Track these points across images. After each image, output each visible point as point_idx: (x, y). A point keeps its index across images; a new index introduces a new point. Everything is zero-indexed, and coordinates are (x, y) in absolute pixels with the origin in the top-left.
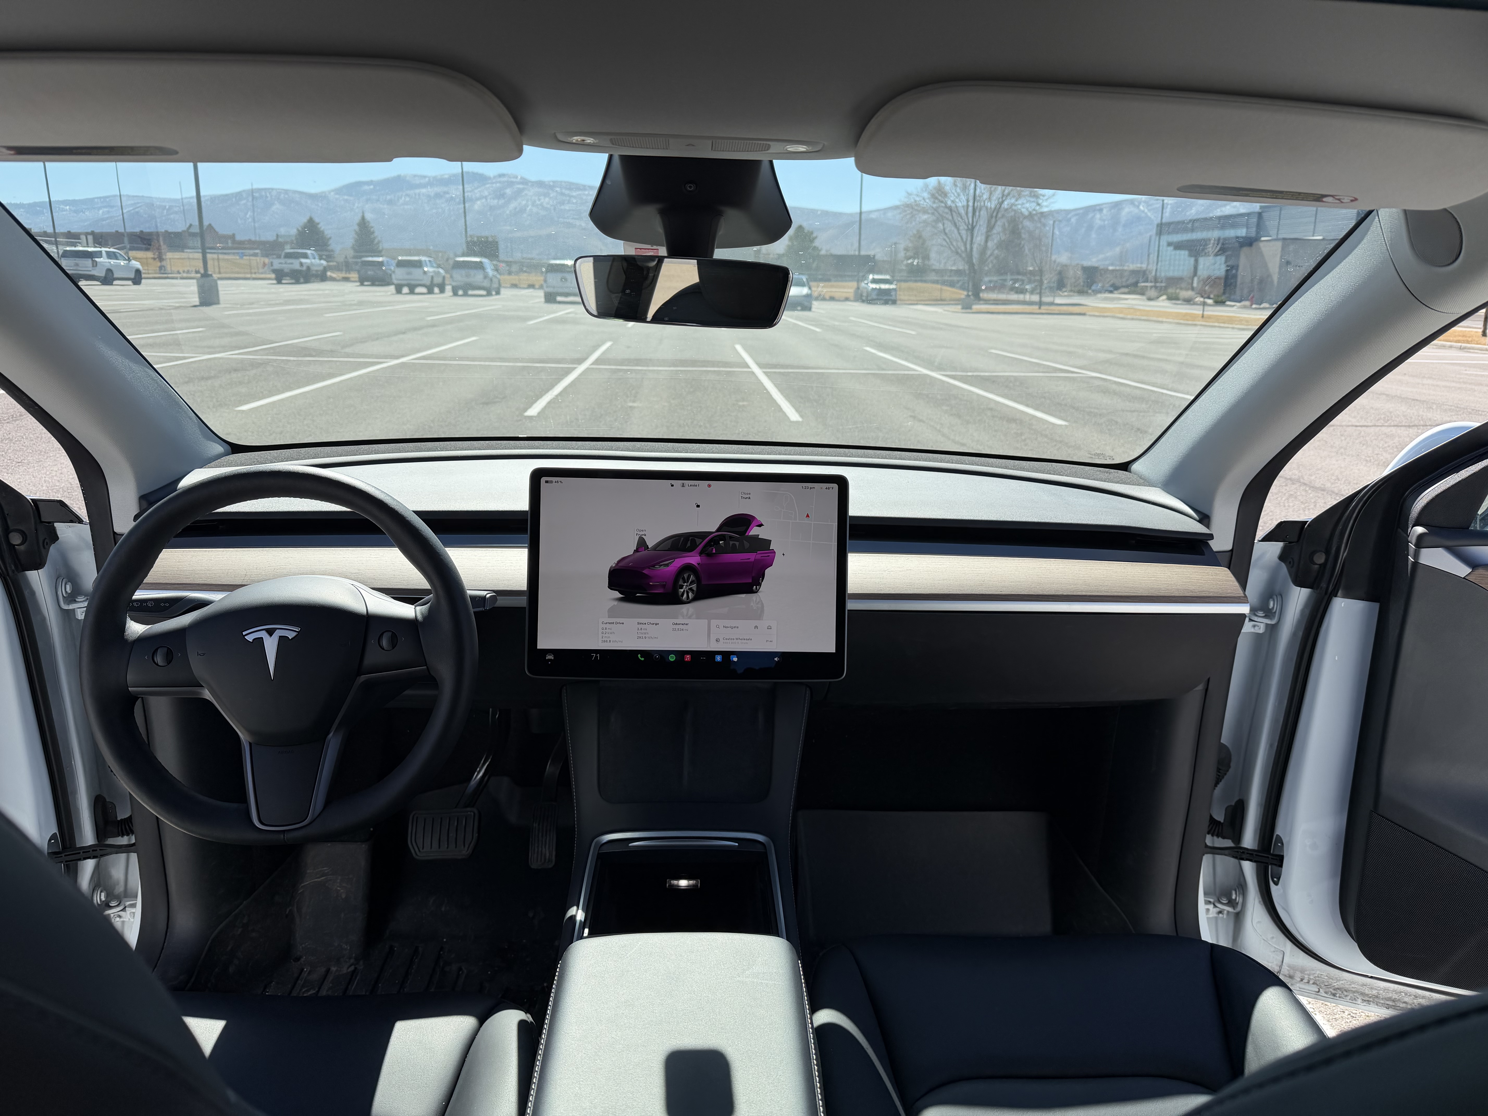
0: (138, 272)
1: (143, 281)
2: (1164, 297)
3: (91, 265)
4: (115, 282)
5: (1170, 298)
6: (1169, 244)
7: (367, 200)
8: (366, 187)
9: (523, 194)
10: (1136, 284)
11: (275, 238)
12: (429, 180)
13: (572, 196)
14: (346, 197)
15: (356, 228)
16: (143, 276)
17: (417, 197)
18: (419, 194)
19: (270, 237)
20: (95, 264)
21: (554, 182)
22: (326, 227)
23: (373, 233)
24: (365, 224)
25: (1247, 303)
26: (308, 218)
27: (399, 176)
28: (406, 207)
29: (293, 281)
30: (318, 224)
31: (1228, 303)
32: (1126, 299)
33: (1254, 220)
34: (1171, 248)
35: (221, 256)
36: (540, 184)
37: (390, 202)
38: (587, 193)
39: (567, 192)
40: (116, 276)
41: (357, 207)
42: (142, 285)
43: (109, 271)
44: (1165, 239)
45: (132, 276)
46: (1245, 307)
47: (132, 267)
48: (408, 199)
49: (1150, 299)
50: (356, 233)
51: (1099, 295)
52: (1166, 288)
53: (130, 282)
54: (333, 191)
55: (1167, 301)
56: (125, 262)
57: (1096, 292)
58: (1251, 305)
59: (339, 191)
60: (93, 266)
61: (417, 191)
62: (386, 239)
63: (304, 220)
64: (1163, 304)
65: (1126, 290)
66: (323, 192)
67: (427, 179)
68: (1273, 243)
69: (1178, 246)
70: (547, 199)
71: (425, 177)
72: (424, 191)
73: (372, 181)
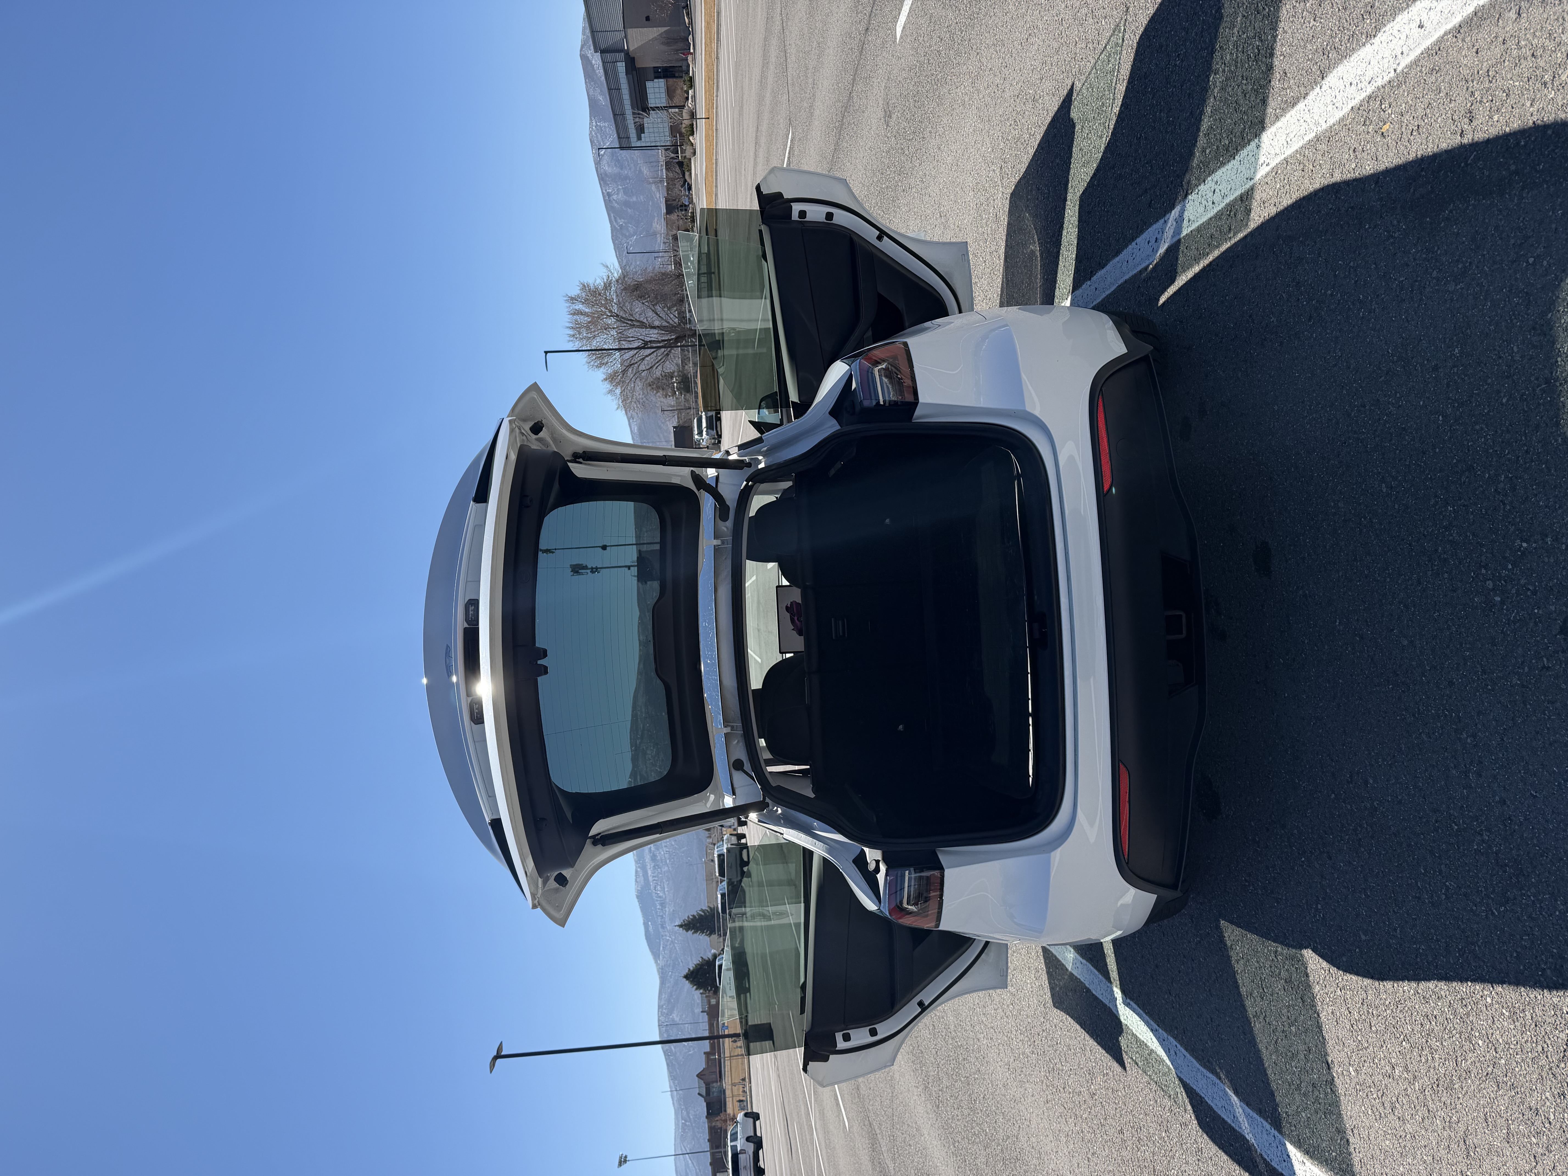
0: (746, 1115)
1: (755, 1111)
2: (691, 138)
3: (744, 1155)
4: (759, 1134)
5: (692, 134)
6: (639, 138)
7: (663, 927)
8: (651, 928)
9: (645, 775)
10: (681, 164)
11: (706, 1013)
12: (639, 867)
13: (643, 727)
14: (661, 948)
15: (690, 932)
16: (749, 1111)
17: (656, 879)
18: (653, 877)
19: (705, 1017)
20: (743, 1151)
21: (631, 747)
22: (692, 963)
23: (693, 916)
24: (685, 925)
25: (690, 58)
26: (685, 979)
27: (638, 897)
28: (666, 890)
29: (746, 978)
30: (689, 969)
31: (691, 75)
32: (696, 175)
33: (609, 57)
34: (643, 135)
35: (727, 1054)
36: (634, 760)
37: (663, 905)
38: (639, 713)
39: (640, 733)
40: (752, 1134)
41: (670, 937)
42: (759, 1112)
43: (748, 1139)
44: (635, 142)
45: (751, 1120)
46: (694, 60)
47: (743, 1119)
48: (659, 887)
49: (694, 153)
50: (695, 932)
51: (694, 200)
52: (681, 135)
53: (758, 1123)
54: (656, 962)
55: (695, 135)
56: (739, 1126)
57: (691, 201)
58: (691, 54)
59: (656, 955)
60: (745, 1153)
61: (651, 879)
62: (698, 905)
63: (687, 984)
64: (699, 139)
65: (687, 174)
66: (658, 971)
67: (639, 869)
68: (629, 37)
69: (640, 129)
70: (649, 752)
71: (636, 872)
72: (650, 872)
73: (644, 924)
